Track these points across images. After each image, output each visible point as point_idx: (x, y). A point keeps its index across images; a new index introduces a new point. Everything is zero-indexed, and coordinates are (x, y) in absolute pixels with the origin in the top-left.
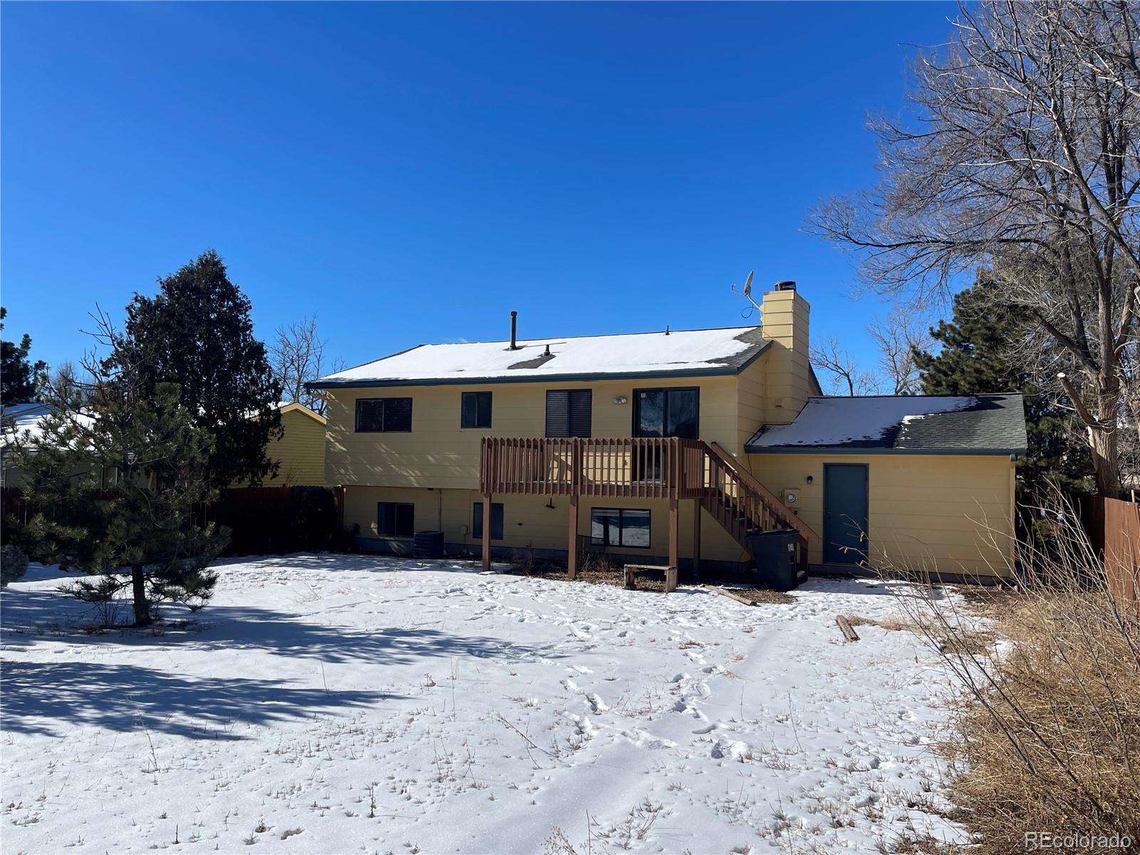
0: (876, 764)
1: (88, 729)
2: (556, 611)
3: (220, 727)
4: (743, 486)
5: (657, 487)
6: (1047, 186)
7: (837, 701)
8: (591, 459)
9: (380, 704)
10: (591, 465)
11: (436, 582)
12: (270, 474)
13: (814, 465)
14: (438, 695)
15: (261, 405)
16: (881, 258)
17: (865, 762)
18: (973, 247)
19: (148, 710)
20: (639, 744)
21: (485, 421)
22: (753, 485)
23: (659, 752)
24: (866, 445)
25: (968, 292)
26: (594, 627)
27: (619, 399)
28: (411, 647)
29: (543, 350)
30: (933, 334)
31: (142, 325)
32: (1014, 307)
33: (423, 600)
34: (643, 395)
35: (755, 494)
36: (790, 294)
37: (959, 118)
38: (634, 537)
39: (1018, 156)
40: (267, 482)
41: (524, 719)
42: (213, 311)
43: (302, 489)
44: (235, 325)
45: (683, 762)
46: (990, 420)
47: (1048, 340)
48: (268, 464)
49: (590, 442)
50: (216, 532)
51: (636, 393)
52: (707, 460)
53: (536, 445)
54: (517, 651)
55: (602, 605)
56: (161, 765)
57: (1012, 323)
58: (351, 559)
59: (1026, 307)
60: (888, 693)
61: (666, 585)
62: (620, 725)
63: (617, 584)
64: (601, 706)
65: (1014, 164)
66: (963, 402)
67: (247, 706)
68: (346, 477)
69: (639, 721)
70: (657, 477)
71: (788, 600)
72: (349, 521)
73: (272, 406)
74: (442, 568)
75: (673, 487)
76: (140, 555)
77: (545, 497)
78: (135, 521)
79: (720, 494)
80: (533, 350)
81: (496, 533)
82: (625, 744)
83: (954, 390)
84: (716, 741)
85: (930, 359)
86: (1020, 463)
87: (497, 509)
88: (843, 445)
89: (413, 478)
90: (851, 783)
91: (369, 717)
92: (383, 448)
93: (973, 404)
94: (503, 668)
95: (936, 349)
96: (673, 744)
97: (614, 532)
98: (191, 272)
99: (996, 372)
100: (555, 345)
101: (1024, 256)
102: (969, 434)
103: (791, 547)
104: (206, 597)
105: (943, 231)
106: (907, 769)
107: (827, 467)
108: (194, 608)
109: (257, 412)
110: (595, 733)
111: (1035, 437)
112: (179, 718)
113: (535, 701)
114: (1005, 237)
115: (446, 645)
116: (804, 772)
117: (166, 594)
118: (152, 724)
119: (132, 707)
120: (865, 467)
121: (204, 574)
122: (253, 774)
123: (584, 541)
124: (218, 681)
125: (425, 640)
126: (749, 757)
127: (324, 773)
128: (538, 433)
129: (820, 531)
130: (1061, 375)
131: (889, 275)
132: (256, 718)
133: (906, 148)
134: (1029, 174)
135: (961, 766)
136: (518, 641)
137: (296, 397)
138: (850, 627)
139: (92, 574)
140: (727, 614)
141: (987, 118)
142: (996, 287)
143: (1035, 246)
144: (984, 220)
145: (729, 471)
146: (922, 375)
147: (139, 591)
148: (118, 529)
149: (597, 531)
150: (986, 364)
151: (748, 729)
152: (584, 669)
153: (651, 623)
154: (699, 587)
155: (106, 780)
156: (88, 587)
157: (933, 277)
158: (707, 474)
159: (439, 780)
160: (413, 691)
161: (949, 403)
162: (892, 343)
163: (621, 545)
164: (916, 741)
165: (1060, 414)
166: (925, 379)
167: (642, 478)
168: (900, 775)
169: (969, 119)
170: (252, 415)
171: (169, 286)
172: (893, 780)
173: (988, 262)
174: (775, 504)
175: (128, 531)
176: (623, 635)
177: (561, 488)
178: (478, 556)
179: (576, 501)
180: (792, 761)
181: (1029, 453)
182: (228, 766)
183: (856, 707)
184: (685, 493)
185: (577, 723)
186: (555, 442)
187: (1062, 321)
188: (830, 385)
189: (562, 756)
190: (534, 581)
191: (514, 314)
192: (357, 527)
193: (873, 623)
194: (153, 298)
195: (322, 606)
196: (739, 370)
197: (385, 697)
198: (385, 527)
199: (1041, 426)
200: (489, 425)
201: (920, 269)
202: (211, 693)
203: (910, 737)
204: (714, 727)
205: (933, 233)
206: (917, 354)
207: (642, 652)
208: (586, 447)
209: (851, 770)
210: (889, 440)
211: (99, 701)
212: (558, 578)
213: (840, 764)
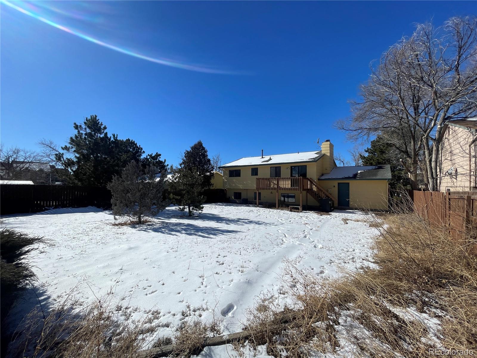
0: (354, 250)
1: (184, 235)
2: (274, 216)
3: (208, 236)
4: (318, 188)
5: (297, 188)
6: (397, 113)
7: (343, 237)
8: (281, 182)
9: (239, 233)
10: (281, 184)
11: (247, 209)
12: (212, 186)
13: (336, 183)
14: (251, 232)
15: (210, 172)
16: (351, 133)
17: (351, 250)
18: (376, 129)
19: (195, 232)
20: (296, 244)
21: (257, 174)
22: (320, 188)
23: (301, 246)
24: (349, 178)
25: (375, 140)
26: (283, 219)
27: (287, 168)
28: (243, 222)
29: (269, 158)
30: (365, 151)
31: (187, 156)
32: (387, 144)
33: (245, 213)
34: (293, 167)
35: (321, 190)
36: (329, 143)
37: (372, 98)
38: (291, 200)
39: (389, 107)
40: (211, 188)
41: (270, 237)
42: (200, 153)
43: (219, 189)
44: (204, 156)
45: (307, 248)
46: (381, 171)
47: (397, 151)
48: (211, 184)
49: (281, 178)
50: (203, 197)
51: (291, 167)
52: (309, 182)
53: (268, 179)
54: (266, 224)
55: (285, 215)
56: (199, 242)
57: (387, 148)
58: (229, 204)
59: (391, 144)
60: (356, 235)
61: (299, 211)
62: (292, 240)
63: (287, 210)
64: (287, 236)
65: (387, 108)
66: (374, 167)
67: (213, 232)
68: (227, 187)
69: (296, 239)
70: (297, 186)
71: (330, 214)
72: (228, 196)
73: (212, 172)
74: (248, 206)
75: (301, 188)
76: (190, 202)
77: (270, 191)
78: (189, 195)
79: (312, 190)
80: (267, 158)
81: (259, 199)
82: (293, 244)
83: (371, 164)
84: (314, 244)
85: (365, 157)
86: (389, 182)
87: (260, 194)
88: (343, 178)
89: (241, 187)
90: (348, 254)
91: (237, 235)
92: (235, 180)
93: (377, 168)
94: (264, 227)
95: (366, 155)
96: (304, 244)
97: (286, 199)
98: (196, 145)
99: (382, 160)
100: (272, 157)
101: (390, 131)
102: (376, 175)
103: (330, 202)
104: (202, 211)
105: (368, 126)
106: (362, 252)
107: (339, 183)
108: (200, 213)
109: (209, 173)
110: (286, 241)
111: (393, 176)
112: (200, 233)
113: (272, 234)
114: (384, 126)
115: (251, 222)
116: (336, 251)
117: (195, 210)
118: (196, 235)
119: (191, 231)
120: (349, 183)
121: (201, 206)
122: (216, 245)
123: (279, 201)
124: (206, 227)
125: (246, 221)
126: (323, 248)
127: (230, 245)
128: (269, 177)
129: (337, 198)
130: (401, 160)
131: (354, 137)
132: (214, 234)
133: (358, 106)
134: (391, 110)
135: (375, 251)
136: (266, 222)
137: (216, 170)
138: (345, 221)
139: (181, 206)
140: (314, 217)
141: (379, 98)
142: (382, 139)
143: (393, 128)
144: (379, 123)
145: (314, 185)
146: (363, 161)
147: (189, 209)
148: (186, 197)
149: (282, 199)
150: (380, 158)
151: (322, 242)
152: (282, 228)
153: (297, 219)
154: (307, 211)
155: (189, 244)
156: (180, 208)
157: (365, 137)
158: (309, 185)
159: (253, 248)
160: (245, 231)
161: (370, 168)
162: (354, 154)
163: (288, 202)
164: (364, 246)
165: (400, 170)
166: (363, 162)
167: (293, 186)
168: (360, 253)
169: (374, 98)
170: (208, 174)
171: (192, 148)
172: (358, 254)
173: (380, 133)
174: (326, 192)
175: (188, 197)
176: (290, 221)
177: (274, 189)
178: (256, 204)
179: (278, 192)
180: (333, 249)
181: (392, 180)
182: (210, 243)
183: (348, 238)
184: (304, 190)
185: (282, 239)
186: (273, 178)
187: (401, 147)
188: (339, 164)
189: (279, 245)
190: (268, 209)
191: (262, 150)
192: (229, 197)
193: (351, 220)
194: (189, 151)
195: (224, 213)
196: (317, 161)
197: (239, 232)
198: (235, 198)
199: (395, 173)
200: (257, 175)
201: (362, 135)
202: (205, 229)
203: (362, 245)
204: (314, 241)
205: (365, 126)
206: (361, 156)
207: (295, 225)
208: (280, 179)
209: (348, 251)
210: (355, 177)
211: (185, 230)
212: (274, 209)
213: (345, 250)
